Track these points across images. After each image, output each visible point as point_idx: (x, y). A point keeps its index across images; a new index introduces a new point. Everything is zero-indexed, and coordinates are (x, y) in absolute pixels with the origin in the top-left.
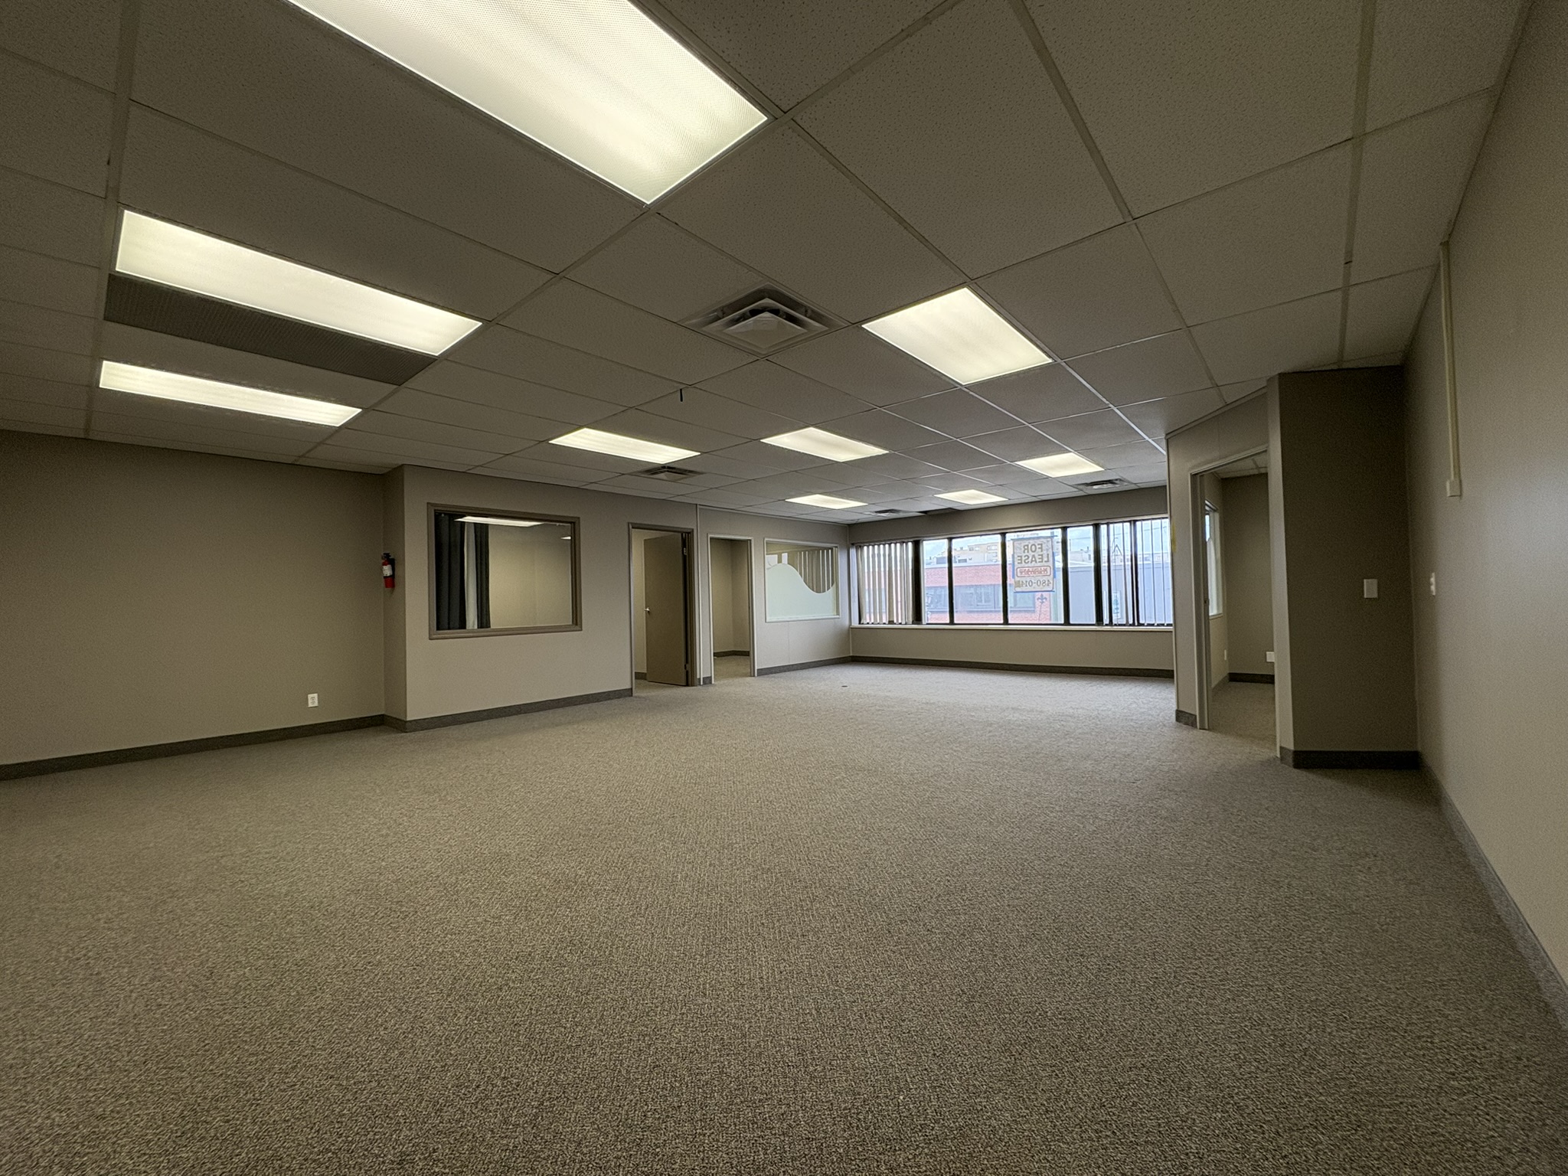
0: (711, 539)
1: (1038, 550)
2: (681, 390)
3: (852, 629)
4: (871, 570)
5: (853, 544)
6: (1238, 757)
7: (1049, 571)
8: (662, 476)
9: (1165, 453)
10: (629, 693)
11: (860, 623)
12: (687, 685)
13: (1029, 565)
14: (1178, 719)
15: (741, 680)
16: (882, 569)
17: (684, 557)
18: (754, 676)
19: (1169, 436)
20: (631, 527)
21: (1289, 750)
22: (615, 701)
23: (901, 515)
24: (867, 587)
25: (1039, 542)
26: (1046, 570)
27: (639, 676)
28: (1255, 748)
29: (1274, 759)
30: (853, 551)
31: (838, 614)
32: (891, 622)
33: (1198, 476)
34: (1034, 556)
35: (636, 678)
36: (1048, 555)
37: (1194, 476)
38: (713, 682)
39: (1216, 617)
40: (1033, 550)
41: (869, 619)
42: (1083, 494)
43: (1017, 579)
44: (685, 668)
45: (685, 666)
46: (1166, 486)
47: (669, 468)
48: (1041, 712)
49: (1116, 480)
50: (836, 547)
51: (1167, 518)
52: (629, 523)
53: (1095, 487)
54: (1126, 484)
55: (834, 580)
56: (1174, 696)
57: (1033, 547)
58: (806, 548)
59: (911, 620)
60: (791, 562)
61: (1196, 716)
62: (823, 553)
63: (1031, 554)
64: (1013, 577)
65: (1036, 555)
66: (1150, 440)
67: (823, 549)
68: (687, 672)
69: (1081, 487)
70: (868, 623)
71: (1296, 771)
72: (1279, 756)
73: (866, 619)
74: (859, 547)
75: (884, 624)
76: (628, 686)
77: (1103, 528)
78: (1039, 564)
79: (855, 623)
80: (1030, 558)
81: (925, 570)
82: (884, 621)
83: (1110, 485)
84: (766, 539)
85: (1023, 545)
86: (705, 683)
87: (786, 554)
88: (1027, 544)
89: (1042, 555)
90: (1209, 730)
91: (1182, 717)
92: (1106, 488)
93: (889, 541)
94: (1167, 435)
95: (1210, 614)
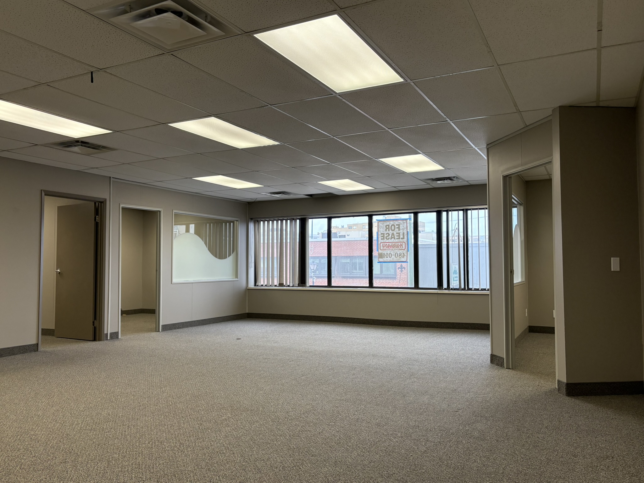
0: (123, 208)
1: (396, 229)
2: (92, 73)
3: (248, 290)
4: (266, 242)
5: (252, 219)
6: (530, 389)
7: (404, 246)
8: (76, 149)
9: (486, 158)
10: (34, 348)
11: (255, 285)
12: (95, 340)
13: (390, 241)
14: (492, 361)
15: (147, 335)
16: (275, 241)
17: (97, 224)
18: (159, 331)
19: (489, 146)
20: (43, 194)
21: (564, 383)
22: (19, 357)
23: (291, 197)
24: (262, 256)
25: (397, 223)
26: (401, 245)
27: (46, 332)
28: (542, 381)
29: (554, 390)
30: (251, 226)
31: (237, 277)
32: (281, 285)
33: (508, 177)
34: (393, 234)
35: (42, 334)
36: (404, 233)
37: (505, 177)
38: (120, 337)
39: (520, 284)
40: (393, 229)
41: (262, 281)
42: (430, 187)
43: (380, 251)
44: (93, 325)
45: (93, 322)
46: (486, 184)
47: (82, 142)
48: (394, 358)
49: (454, 177)
50: (237, 221)
51: (486, 208)
52: (42, 190)
53: (439, 182)
54: (461, 181)
55: (234, 249)
56: (489, 344)
57: (393, 227)
58: (210, 221)
59: (297, 282)
60: (197, 232)
61: (504, 359)
62: (226, 225)
63: (391, 232)
64: (378, 250)
65: (395, 233)
66: (476, 148)
67: (226, 222)
68: (95, 328)
69: (429, 181)
70: (262, 286)
71: (568, 398)
72: (557, 387)
73: (260, 282)
74: (257, 221)
75: (276, 286)
76: (34, 342)
77: (444, 214)
78: (397, 240)
79: (251, 285)
80: (390, 236)
81: (310, 243)
82: (275, 284)
83: (449, 181)
84: (174, 211)
85: (385, 225)
86: (112, 338)
87: (193, 225)
88: (388, 224)
89: (399, 233)
90: (512, 369)
91: (495, 359)
92: (447, 183)
93: (281, 218)
94: (487, 145)
95: (515, 282)
